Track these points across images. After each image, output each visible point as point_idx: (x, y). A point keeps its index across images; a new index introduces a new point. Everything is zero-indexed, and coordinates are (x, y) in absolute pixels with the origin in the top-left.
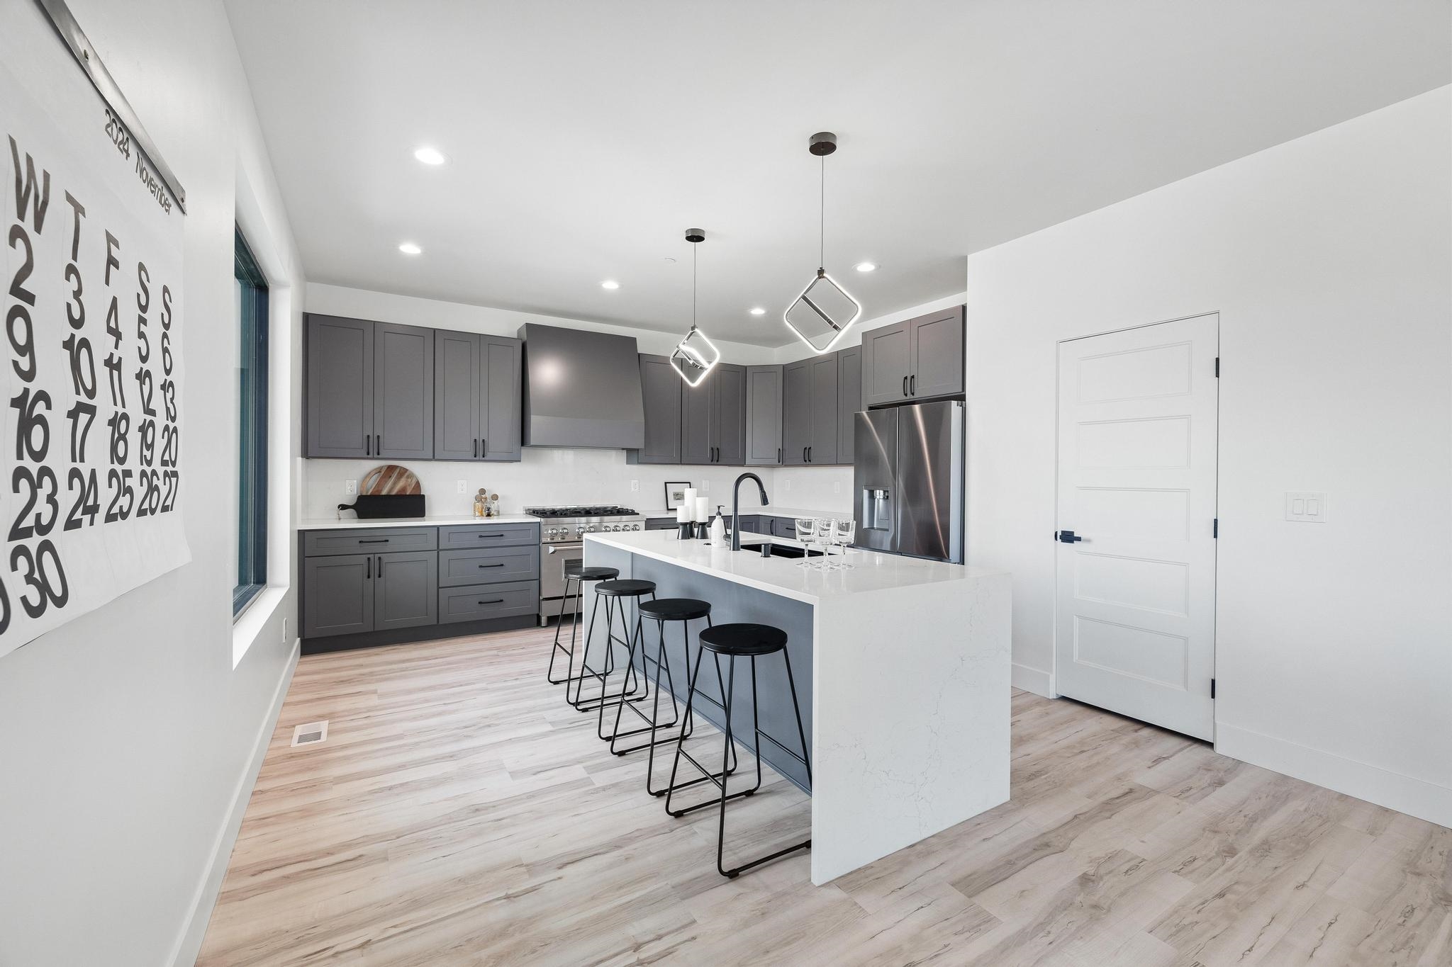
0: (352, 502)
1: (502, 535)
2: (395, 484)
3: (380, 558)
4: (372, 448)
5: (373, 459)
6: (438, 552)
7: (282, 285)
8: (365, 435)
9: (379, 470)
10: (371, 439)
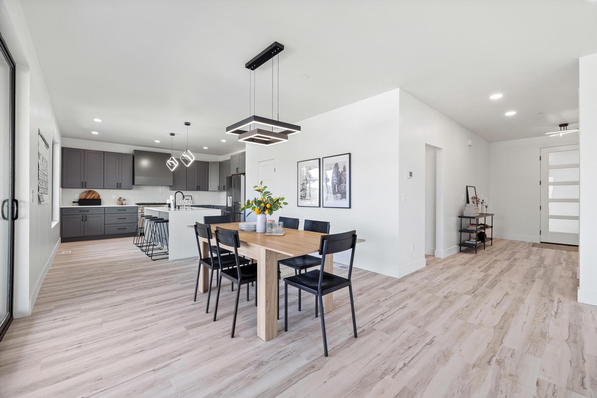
0: (77, 201)
1: (125, 210)
2: (91, 196)
3: (86, 216)
4: (83, 185)
5: (84, 188)
6: (105, 215)
7: (57, 143)
8: (81, 181)
9: (86, 192)
10: (83, 183)
